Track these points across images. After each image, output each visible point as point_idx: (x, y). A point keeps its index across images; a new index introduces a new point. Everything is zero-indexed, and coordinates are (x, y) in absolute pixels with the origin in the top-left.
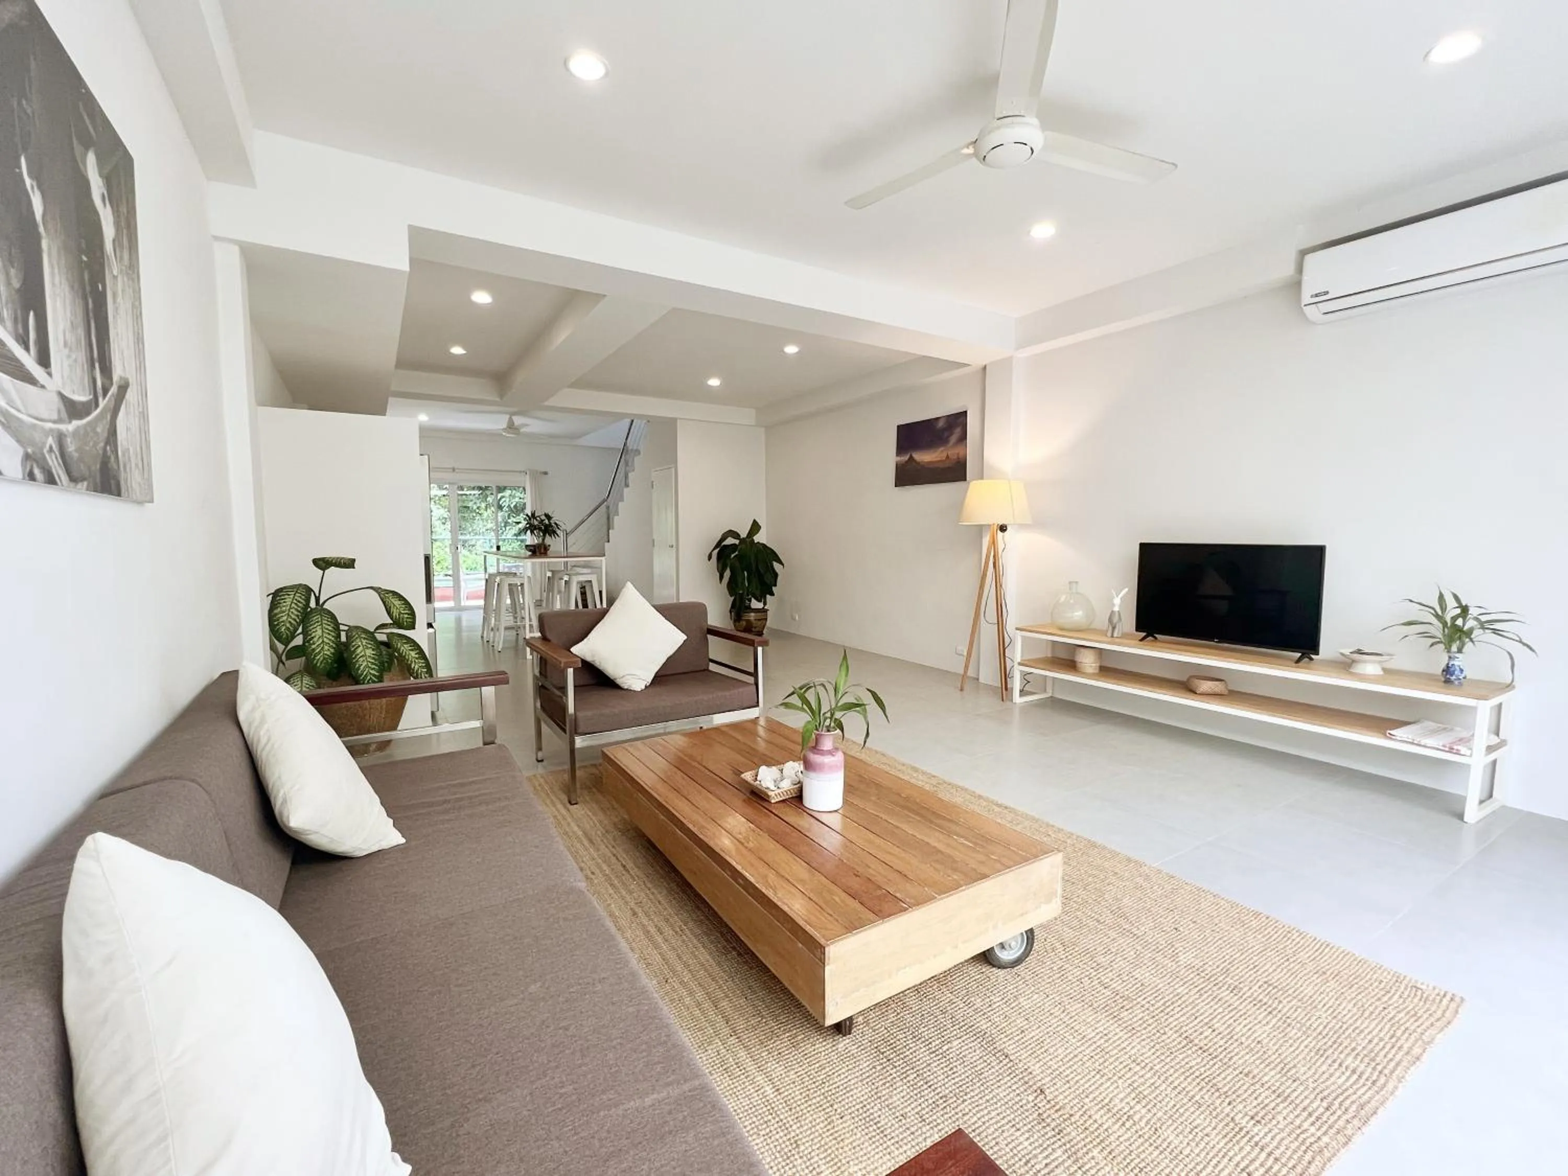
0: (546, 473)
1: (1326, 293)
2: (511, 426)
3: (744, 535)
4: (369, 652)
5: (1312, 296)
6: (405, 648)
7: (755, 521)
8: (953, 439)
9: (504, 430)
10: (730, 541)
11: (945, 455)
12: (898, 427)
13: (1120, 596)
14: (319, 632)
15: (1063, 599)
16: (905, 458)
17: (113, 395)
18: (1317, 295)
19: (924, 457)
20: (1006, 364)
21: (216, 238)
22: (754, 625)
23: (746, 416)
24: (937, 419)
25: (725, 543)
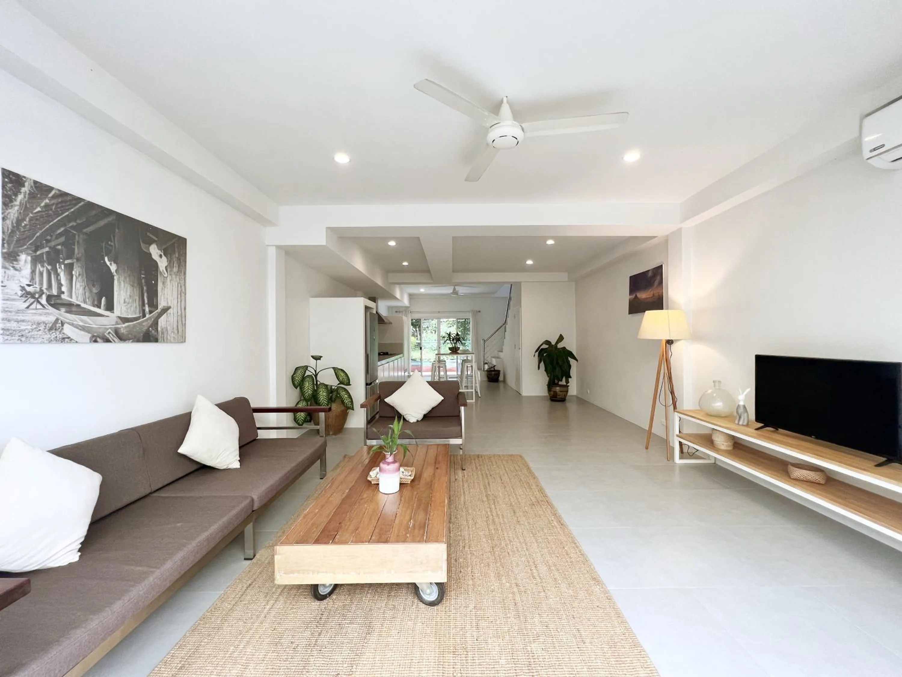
0: (480, 312)
1: (883, 146)
2: (455, 292)
3: (553, 343)
4: (325, 394)
5: (871, 151)
6: (343, 393)
7: (561, 335)
8: (656, 283)
9: (452, 293)
10: (545, 346)
11: (652, 293)
12: (630, 277)
13: (745, 393)
14: (307, 385)
15: (710, 391)
16: (633, 296)
17: (157, 312)
18: (874, 150)
19: (643, 295)
20: (678, 233)
21: (268, 246)
22: (558, 394)
23: (564, 276)
24: (648, 271)
25: (541, 347)
